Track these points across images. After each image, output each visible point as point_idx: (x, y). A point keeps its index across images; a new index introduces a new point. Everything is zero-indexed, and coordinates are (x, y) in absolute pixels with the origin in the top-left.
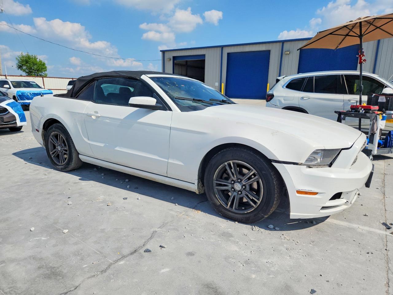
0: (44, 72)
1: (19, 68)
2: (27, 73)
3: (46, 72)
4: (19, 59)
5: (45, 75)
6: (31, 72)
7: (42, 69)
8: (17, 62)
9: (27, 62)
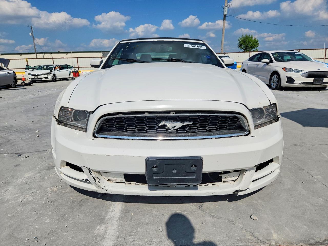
0: (256, 48)
1: (239, 46)
2: (243, 50)
3: (258, 48)
4: (240, 40)
5: (256, 50)
6: (246, 49)
7: (254, 45)
8: (238, 42)
9: (245, 42)
